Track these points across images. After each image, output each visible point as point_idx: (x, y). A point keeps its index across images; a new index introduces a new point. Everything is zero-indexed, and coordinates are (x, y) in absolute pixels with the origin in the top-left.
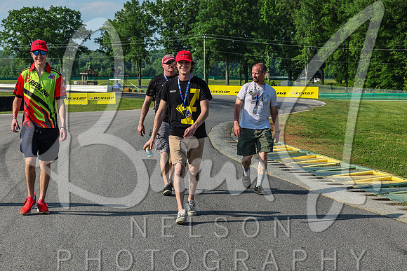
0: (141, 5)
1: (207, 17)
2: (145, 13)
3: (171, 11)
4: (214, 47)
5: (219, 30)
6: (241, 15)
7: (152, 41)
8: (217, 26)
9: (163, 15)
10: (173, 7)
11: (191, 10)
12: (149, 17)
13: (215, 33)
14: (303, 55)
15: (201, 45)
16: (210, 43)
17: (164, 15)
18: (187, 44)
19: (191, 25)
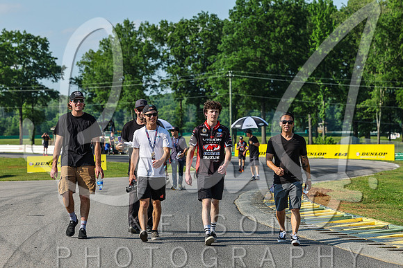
0: (137, 29)
1: (234, 46)
2: (143, 40)
3: (182, 37)
4: (243, 89)
5: (252, 65)
6: (283, 43)
7: (155, 81)
8: (248, 60)
9: (169, 44)
10: (184, 32)
11: (210, 36)
12: (150, 47)
13: (245, 68)
14: (374, 100)
15: (226, 87)
16: (238, 83)
17: (172, 42)
18: (206, 85)
19: (211, 58)
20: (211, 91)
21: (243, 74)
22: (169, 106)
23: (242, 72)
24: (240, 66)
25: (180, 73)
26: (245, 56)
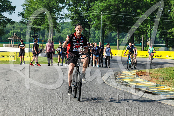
13: (110, 10)
15: (99, 19)
18: (88, 18)
19: (92, 4)
20: (91, 21)
21: (108, 13)
22: (69, 28)
23: (108, 11)
24: (107, 8)
25: (75, 11)
26: (109, 3)
